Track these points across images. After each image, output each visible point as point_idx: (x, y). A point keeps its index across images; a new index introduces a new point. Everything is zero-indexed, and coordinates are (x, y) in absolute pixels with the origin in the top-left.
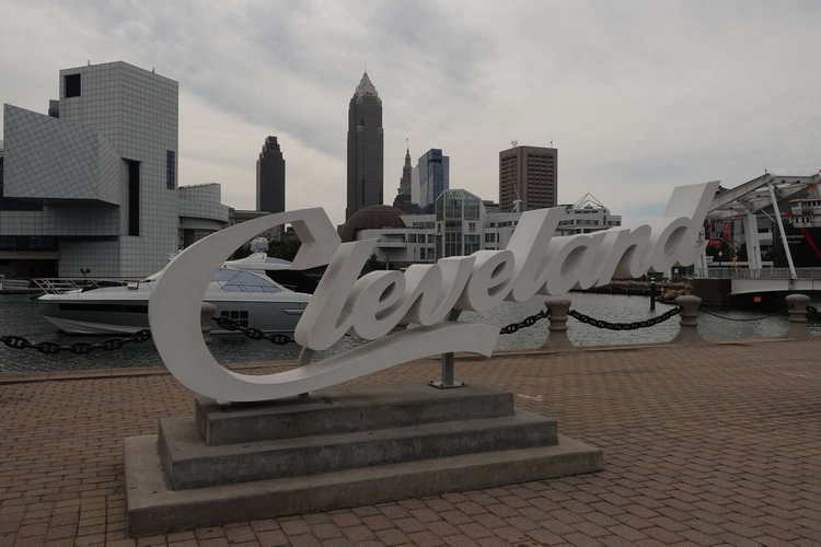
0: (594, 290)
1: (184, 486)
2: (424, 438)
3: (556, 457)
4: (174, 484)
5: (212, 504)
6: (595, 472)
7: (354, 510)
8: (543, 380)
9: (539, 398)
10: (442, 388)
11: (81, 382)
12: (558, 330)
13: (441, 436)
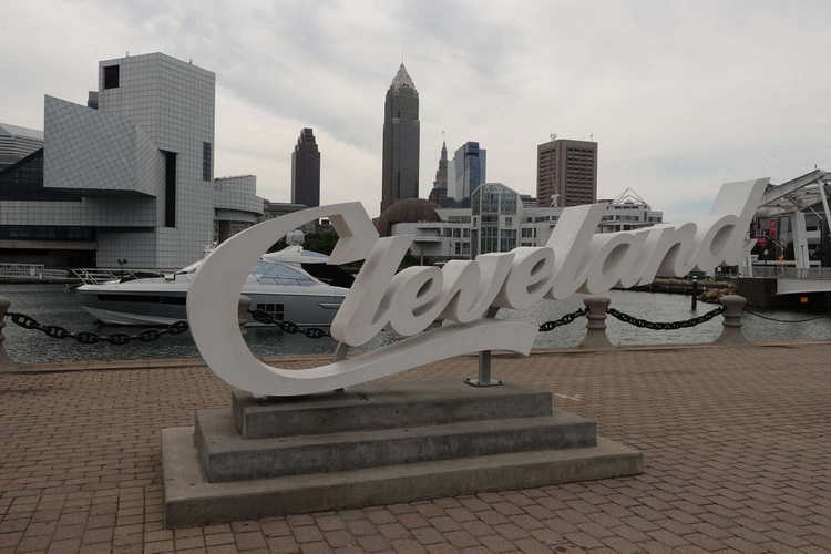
0: (636, 289)
1: (220, 479)
2: (460, 437)
3: (595, 458)
4: (211, 478)
5: (250, 497)
6: (633, 475)
7: (389, 507)
8: (580, 380)
9: (576, 398)
10: (478, 385)
11: (118, 372)
12: (596, 328)
13: (477, 435)
